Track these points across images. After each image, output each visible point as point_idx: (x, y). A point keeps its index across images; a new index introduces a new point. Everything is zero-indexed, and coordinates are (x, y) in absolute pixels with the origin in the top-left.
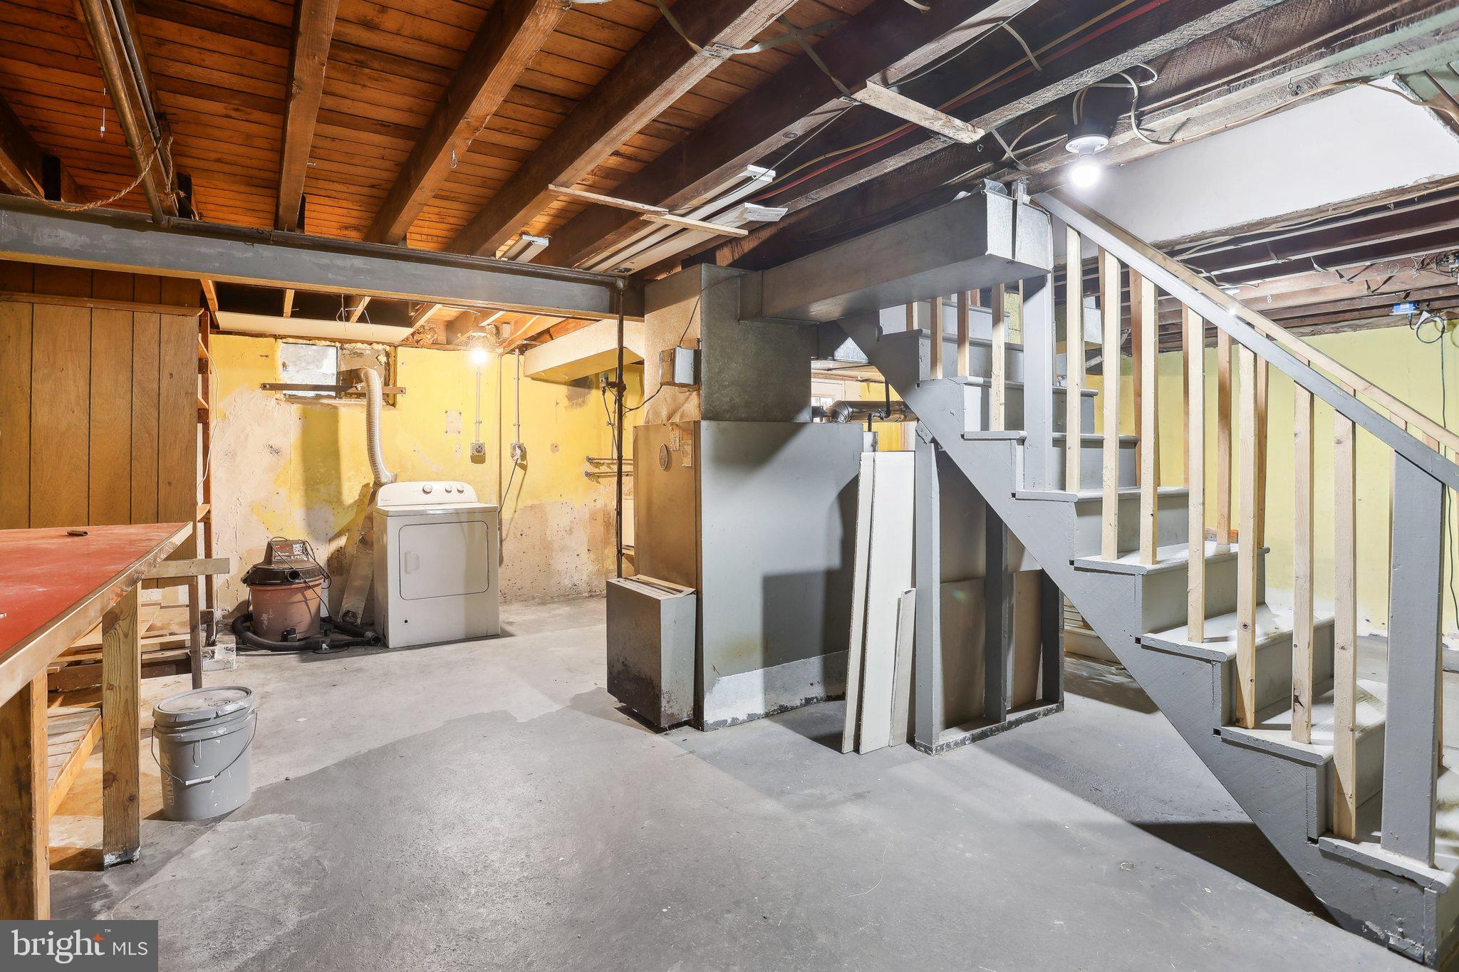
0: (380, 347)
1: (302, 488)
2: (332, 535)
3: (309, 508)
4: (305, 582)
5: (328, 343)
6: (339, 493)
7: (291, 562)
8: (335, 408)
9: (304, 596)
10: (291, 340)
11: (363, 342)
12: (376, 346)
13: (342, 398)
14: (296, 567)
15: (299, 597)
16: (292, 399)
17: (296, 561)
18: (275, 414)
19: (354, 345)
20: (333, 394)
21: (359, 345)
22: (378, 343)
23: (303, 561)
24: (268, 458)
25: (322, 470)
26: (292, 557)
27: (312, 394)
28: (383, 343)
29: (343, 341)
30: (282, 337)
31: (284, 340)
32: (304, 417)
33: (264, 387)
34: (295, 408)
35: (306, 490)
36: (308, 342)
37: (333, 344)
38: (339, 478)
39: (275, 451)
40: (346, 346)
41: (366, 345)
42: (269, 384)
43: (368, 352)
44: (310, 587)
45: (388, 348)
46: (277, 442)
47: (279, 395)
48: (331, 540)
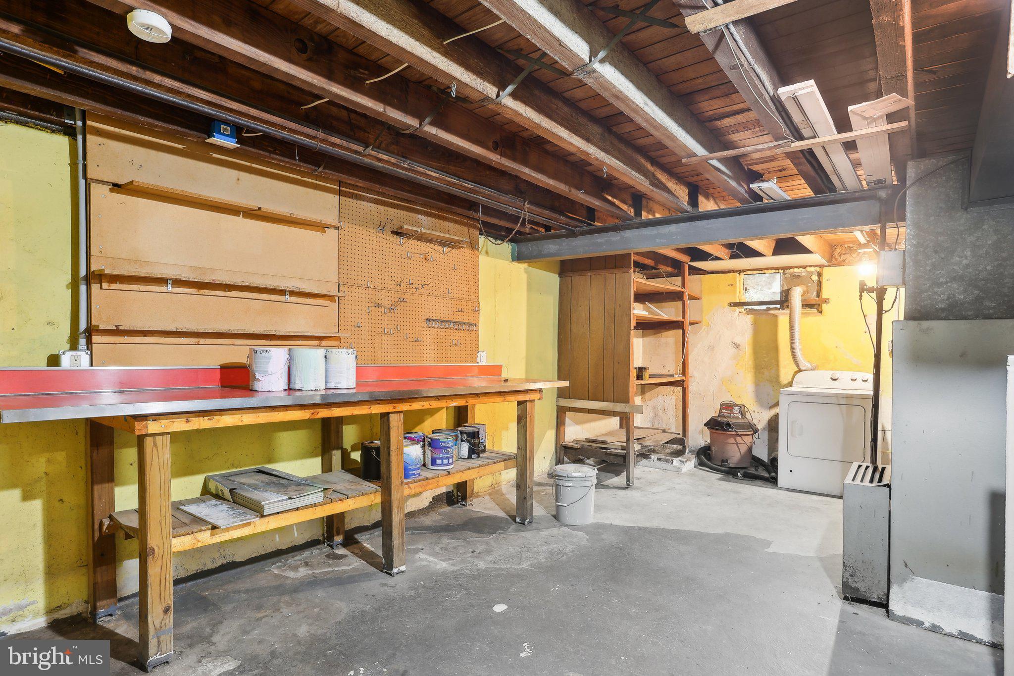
0: (813, 269)
1: (753, 371)
2: (771, 404)
3: (757, 385)
4: (736, 431)
5: (774, 271)
6: (778, 376)
7: (728, 417)
8: (776, 316)
9: (736, 440)
10: (749, 272)
11: (798, 267)
12: (809, 269)
13: (784, 309)
14: (731, 421)
15: (732, 440)
16: (751, 312)
17: (734, 417)
18: (737, 322)
19: (792, 270)
20: (778, 306)
21: (796, 270)
22: (810, 266)
23: (738, 418)
24: (732, 350)
25: (766, 359)
26: (732, 415)
27: (764, 307)
28: (814, 266)
29: (784, 268)
30: (744, 271)
31: (745, 273)
32: (755, 325)
33: (730, 305)
34: (749, 318)
35: (755, 373)
36: (760, 272)
37: (777, 271)
38: (778, 365)
39: (737, 346)
40: (787, 271)
41: (801, 269)
42: (733, 303)
43: (804, 274)
44: (739, 435)
45: (818, 269)
46: (738, 340)
47: (742, 309)
48: (771, 408)
